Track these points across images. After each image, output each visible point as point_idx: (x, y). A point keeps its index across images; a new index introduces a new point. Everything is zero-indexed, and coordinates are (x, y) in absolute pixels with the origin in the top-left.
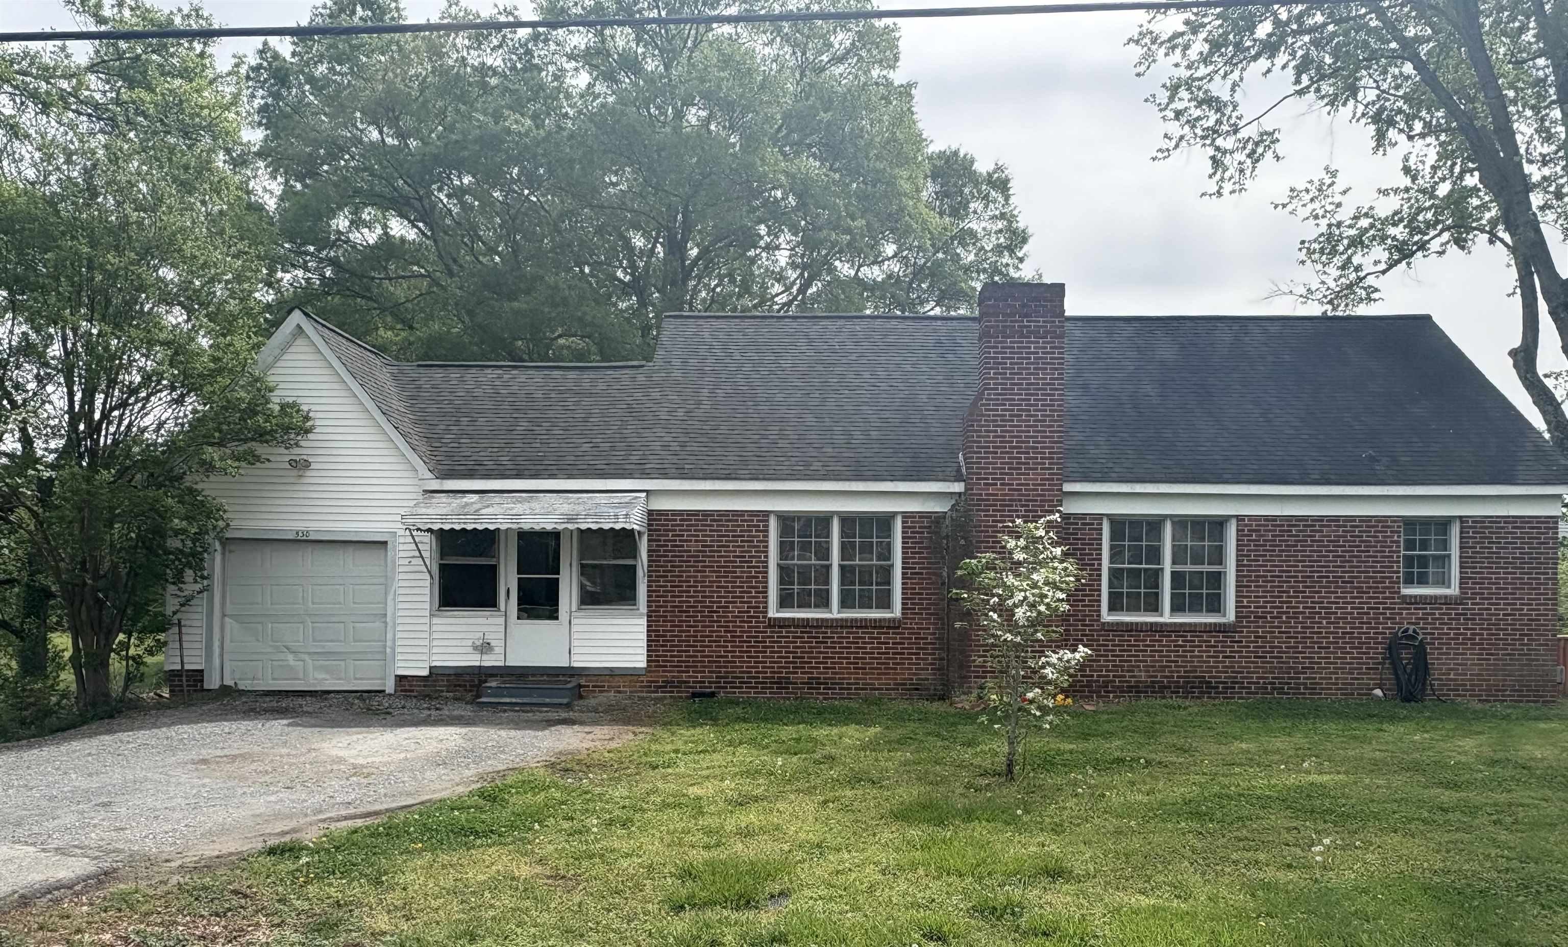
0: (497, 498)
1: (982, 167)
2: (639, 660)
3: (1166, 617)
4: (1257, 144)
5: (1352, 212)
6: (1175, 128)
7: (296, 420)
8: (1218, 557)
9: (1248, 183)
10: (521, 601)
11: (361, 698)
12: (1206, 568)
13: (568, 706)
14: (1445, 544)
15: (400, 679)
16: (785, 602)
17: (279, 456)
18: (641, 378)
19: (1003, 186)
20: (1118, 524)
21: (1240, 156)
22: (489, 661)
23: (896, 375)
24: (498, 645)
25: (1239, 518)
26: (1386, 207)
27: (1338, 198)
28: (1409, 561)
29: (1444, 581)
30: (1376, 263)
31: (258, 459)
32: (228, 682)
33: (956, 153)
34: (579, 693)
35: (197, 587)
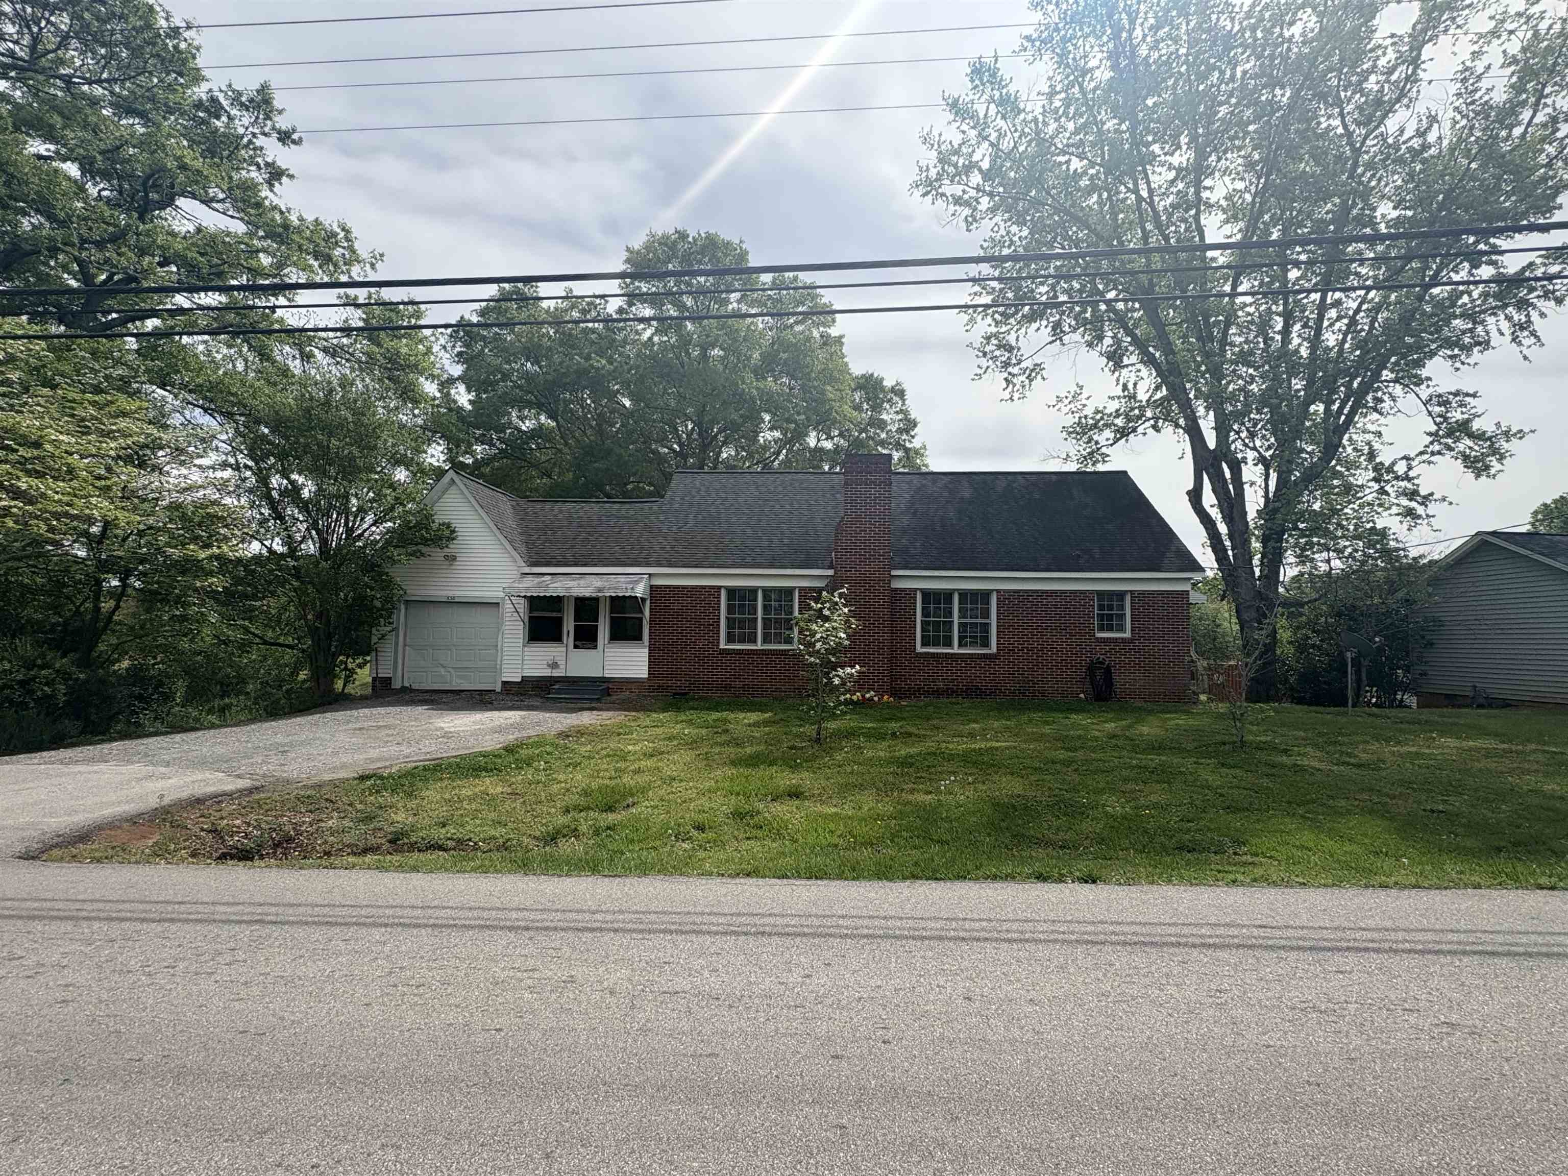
0: (561, 578)
1: (888, 383)
2: (644, 674)
3: (956, 650)
4: (1032, 371)
5: (1093, 410)
6: (984, 362)
7: (447, 533)
8: (986, 614)
9: (1027, 394)
10: (576, 639)
11: (481, 695)
12: (979, 620)
13: (598, 700)
14: (1122, 607)
15: (505, 683)
16: (730, 639)
17: (438, 554)
18: (655, 508)
19: (901, 394)
20: (927, 595)
21: (1022, 378)
22: (556, 673)
23: (804, 506)
24: (562, 663)
25: (998, 591)
26: (1112, 407)
27: (1084, 402)
28: (1101, 617)
29: (1121, 629)
30: (1108, 439)
31: (423, 555)
32: (406, 684)
33: (872, 375)
34: (607, 692)
35: (388, 629)
